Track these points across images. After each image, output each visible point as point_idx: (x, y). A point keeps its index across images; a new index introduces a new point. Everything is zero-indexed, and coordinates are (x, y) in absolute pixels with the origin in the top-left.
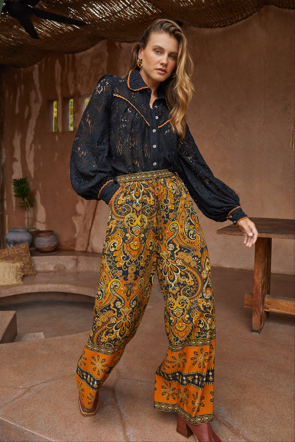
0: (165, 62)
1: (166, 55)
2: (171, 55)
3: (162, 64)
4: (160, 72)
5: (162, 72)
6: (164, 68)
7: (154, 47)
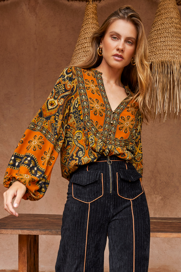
0: (121, 47)
1: (122, 40)
2: (127, 40)
3: (118, 50)
4: (117, 58)
5: (119, 59)
6: (120, 54)
7: (111, 34)
